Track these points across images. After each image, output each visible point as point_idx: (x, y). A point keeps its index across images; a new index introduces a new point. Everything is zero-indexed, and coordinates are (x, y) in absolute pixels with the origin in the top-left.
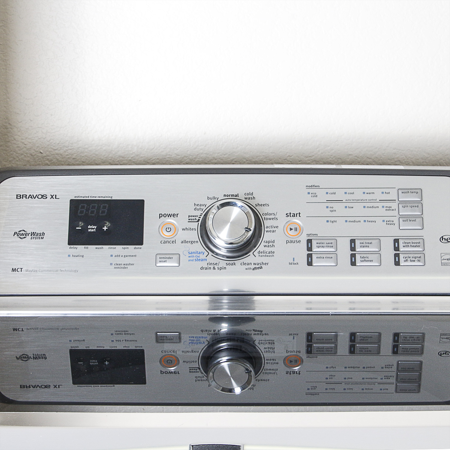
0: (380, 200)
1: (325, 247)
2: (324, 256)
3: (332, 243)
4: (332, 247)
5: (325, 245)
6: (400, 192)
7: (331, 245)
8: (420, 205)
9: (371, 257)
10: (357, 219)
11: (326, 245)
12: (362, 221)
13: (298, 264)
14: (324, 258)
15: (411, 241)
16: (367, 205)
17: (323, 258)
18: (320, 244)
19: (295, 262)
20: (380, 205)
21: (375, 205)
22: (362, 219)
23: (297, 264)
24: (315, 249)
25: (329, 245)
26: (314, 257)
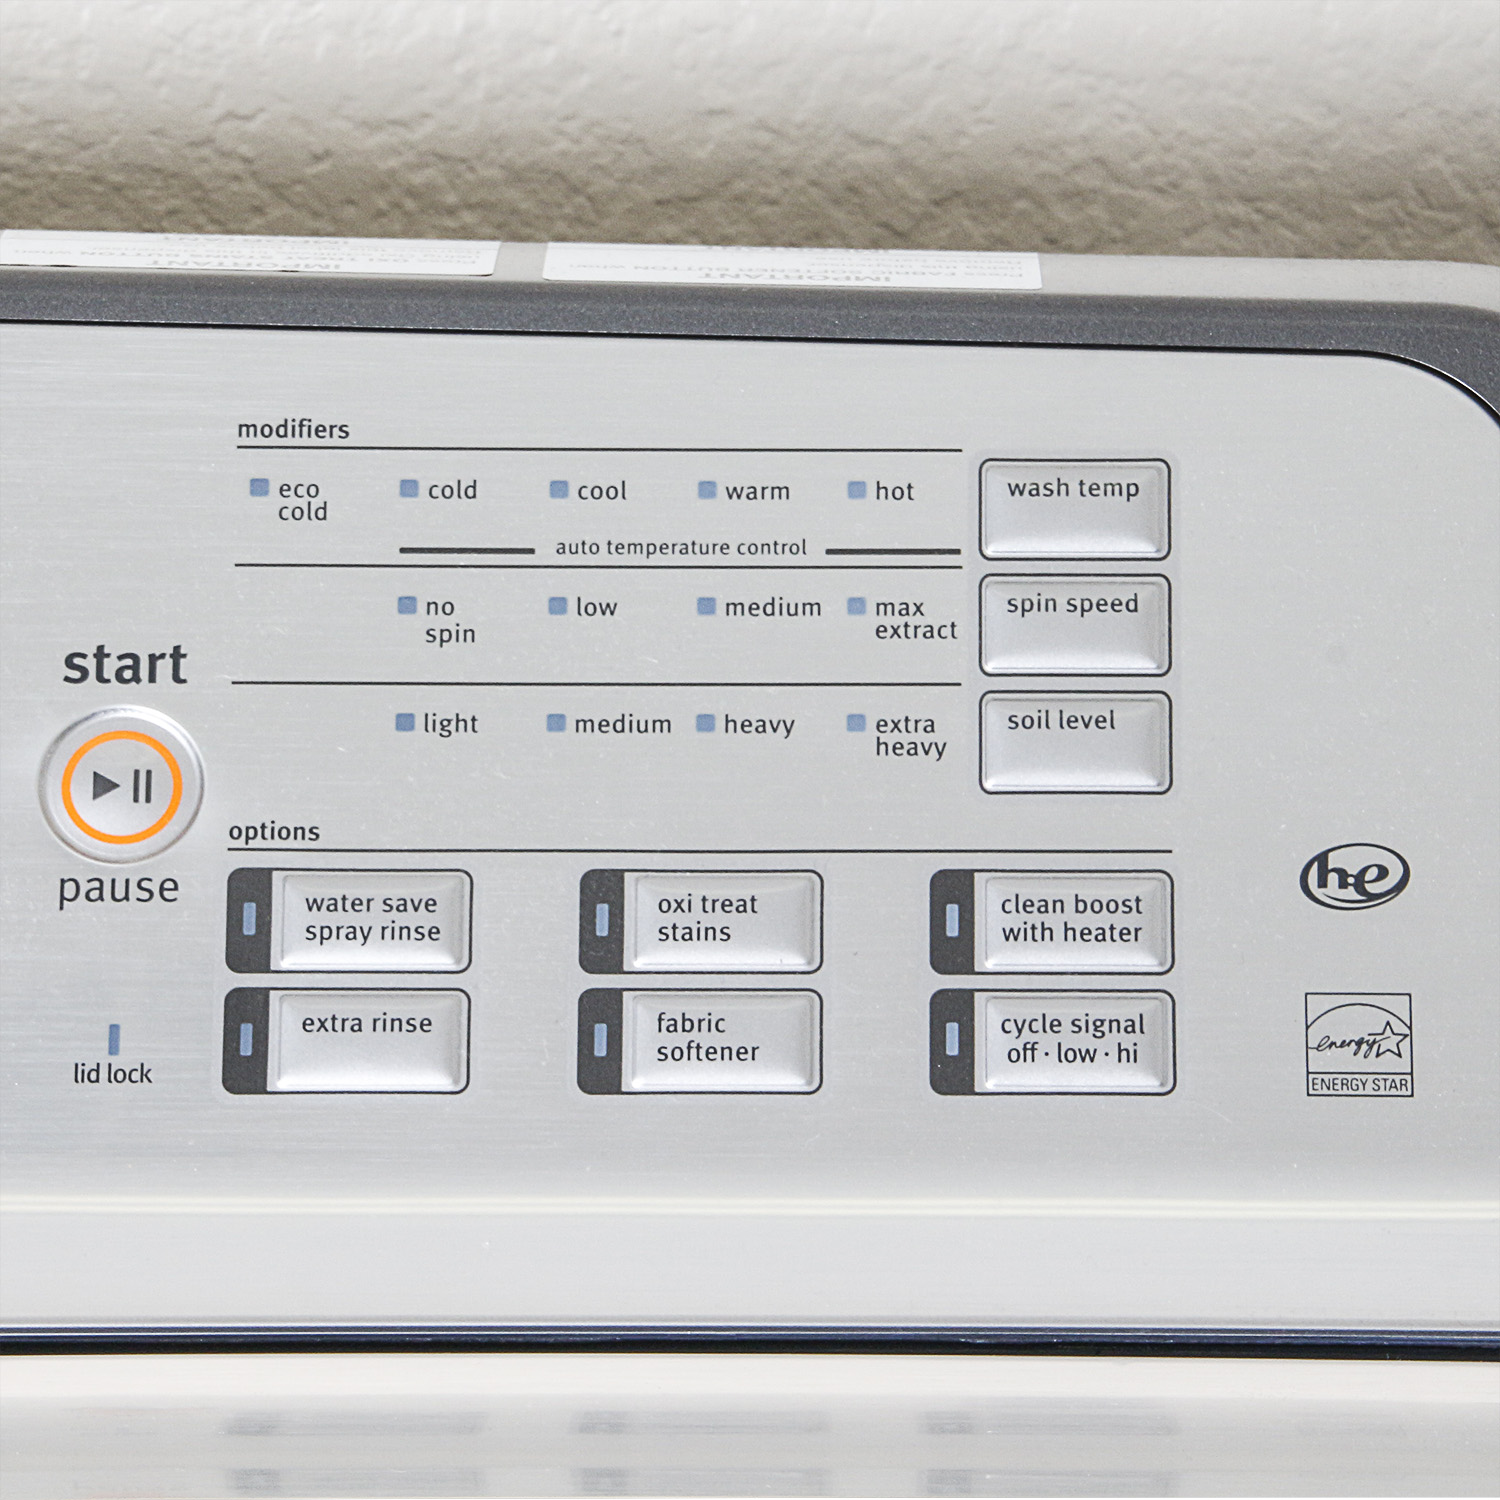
0: (829, 552)
1: (376, 933)
2: (368, 1008)
3: (430, 904)
4: (434, 932)
5: (376, 918)
6: (997, 481)
7: (423, 919)
8: (1149, 594)
9: (742, 1019)
10: (644, 705)
11: (386, 919)
12: (684, 724)
13: (144, 1075)
14: (367, 1025)
15: (1064, 890)
16: (725, 587)
17: (358, 1027)
18: (333, 907)
19: (124, 1061)
20: (833, 588)
21: (794, 587)
22: (681, 706)
23: (136, 1076)
24: (293, 953)
25: (410, 919)
26: (283, 1017)
